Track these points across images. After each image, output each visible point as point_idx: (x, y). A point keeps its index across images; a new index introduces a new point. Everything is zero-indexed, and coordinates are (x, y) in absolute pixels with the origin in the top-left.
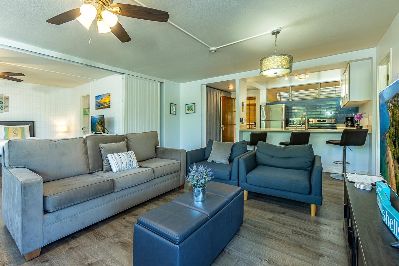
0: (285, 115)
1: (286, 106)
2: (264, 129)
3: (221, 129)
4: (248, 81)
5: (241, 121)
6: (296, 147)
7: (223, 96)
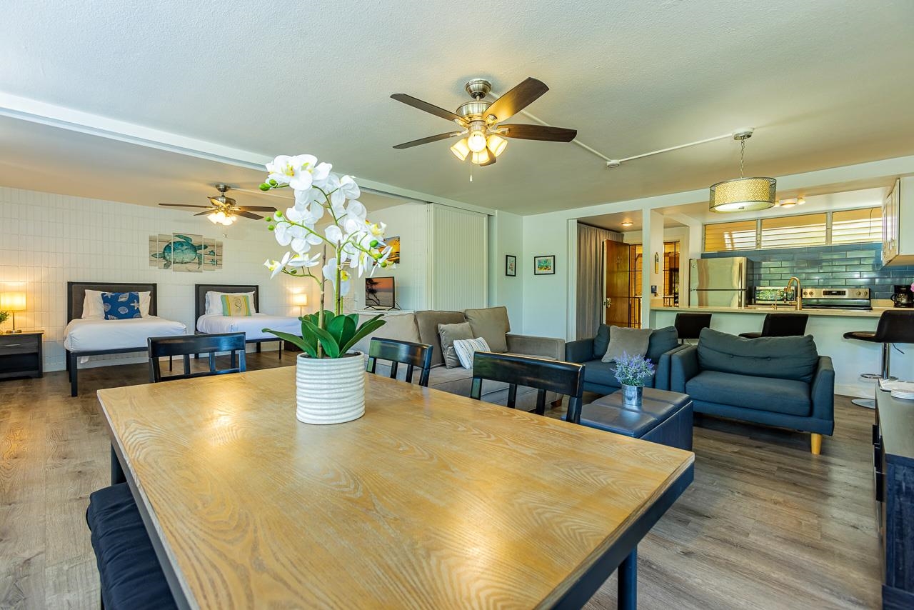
0: (747, 280)
1: (748, 261)
2: (695, 308)
3: (605, 307)
4: (667, 212)
5: (654, 290)
6: (780, 339)
7: (608, 241)
